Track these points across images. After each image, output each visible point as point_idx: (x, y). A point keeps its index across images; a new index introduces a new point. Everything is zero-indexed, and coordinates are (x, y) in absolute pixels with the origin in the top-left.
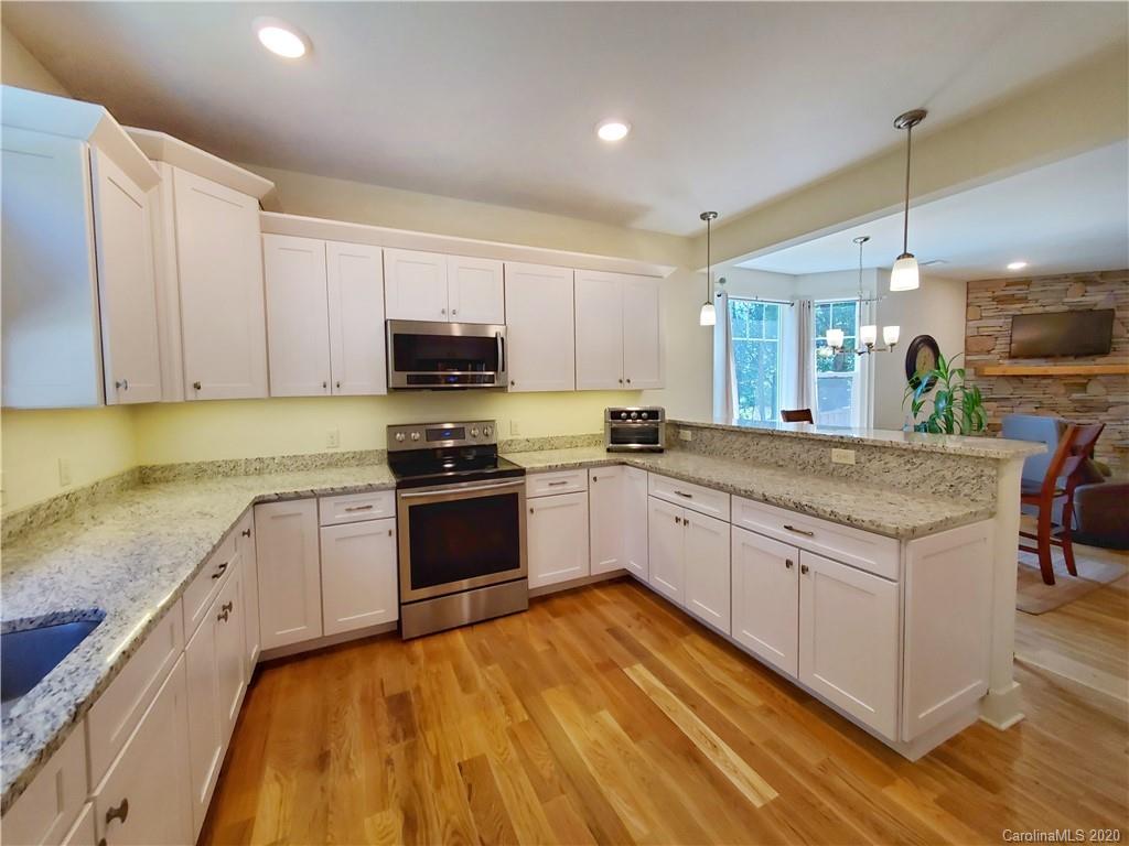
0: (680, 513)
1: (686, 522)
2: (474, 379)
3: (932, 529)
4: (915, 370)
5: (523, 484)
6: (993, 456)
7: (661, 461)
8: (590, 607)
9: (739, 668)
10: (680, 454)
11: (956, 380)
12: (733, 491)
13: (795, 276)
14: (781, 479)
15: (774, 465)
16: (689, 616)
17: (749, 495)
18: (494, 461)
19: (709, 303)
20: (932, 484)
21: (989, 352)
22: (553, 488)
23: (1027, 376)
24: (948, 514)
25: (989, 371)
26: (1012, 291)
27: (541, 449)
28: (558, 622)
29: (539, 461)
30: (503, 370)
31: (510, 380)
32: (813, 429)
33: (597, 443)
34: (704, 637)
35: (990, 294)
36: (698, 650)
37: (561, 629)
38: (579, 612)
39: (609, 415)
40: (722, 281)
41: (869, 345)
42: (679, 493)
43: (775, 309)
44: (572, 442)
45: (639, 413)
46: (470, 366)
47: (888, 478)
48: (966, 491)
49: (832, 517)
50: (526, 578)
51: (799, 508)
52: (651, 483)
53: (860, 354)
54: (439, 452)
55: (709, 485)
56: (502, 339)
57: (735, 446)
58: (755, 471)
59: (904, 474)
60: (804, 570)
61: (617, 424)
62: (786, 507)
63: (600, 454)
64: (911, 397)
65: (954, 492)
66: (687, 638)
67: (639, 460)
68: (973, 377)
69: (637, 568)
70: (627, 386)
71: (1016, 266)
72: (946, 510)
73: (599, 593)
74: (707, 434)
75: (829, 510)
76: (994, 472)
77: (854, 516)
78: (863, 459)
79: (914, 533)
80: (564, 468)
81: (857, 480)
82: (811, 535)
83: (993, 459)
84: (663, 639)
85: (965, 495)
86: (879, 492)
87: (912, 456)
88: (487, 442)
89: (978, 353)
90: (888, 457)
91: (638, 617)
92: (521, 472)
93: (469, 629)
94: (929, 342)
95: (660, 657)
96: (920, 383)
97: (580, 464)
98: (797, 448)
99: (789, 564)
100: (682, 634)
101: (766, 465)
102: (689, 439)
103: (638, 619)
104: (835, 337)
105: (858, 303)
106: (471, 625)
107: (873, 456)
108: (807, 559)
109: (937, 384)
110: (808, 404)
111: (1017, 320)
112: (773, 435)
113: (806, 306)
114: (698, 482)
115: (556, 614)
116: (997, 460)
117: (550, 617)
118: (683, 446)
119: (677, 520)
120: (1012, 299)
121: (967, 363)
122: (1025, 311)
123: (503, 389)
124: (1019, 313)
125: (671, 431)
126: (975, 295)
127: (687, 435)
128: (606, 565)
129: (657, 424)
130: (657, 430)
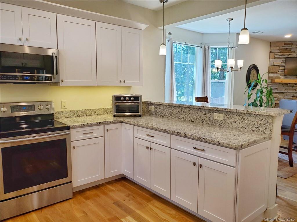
0: (148, 144)
1: (151, 149)
2: (38, 78)
3: (249, 145)
4: (250, 79)
5: (69, 134)
6: (271, 115)
7: (140, 121)
8: (105, 194)
9: (173, 212)
10: (149, 117)
11: (264, 84)
12: (172, 133)
13: (203, 34)
14: (192, 127)
15: (190, 121)
16: (152, 193)
17: (178, 134)
18: (52, 123)
19: (163, 44)
20: (251, 127)
21: (277, 73)
22: (85, 136)
23: (290, 83)
24: (255, 139)
25: (277, 81)
26: (286, 47)
27: (78, 116)
28: (88, 202)
29: (78, 122)
30: (57, 74)
31: (61, 79)
32: (207, 105)
33: (109, 113)
34: (158, 201)
35: (278, 48)
36: (156, 207)
37: (91, 205)
38: (99, 196)
39: (114, 98)
40: (170, 34)
41: (232, 68)
42: (148, 135)
43: (194, 49)
44: (96, 112)
45: (130, 97)
46: (36, 71)
47: (235, 125)
48: (262, 130)
49: (212, 142)
50: (71, 182)
51: (199, 139)
52: (135, 131)
53: (228, 71)
54: (18, 119)
55: (161, 131)
56: (56, 57)
57: (174, 113)
58: (182, 124)
59: (241, 124)
60: (201, 166)
61: (119, 103)
62: (194, 139)
63: (110, 118)
64: (247, 92)
65: (258, 130)
66: (152, 202)
67: (130, 120)
68: (271, 83)
69: (128, 173)
70: (124, 84)
71: (288, 36)
72: (254, 137)
73: (109, 186)
74: (161, 107)
75: (211, 139)
76: (271, 122)
77: (220, 141)
78: (226, 118)
79: (242, 147)
80: (91, 125)
81: (223, 127)
82: (203, 150)
83: (271, 116)
84: (140, 204)
85: (262, 131)
86: (231, 131)
87: (244, 116)
88: (48, 112)
89: (273, 73)
90: (235, 117)
91: (128, 195)
92: (68, 128)
93: (40, 211)
94: (255, 67)
95: (138, 212)
96: (251, 85)
97: (100, 123)
98: (200, 113)
99: (195, 164)
100: (149, 201)
101: (187, 121)
102: (153, 110)
103: (128, 197)
104: (218, 63)
105: (228, 48)
106: (40, 209)
107: (229, 116)
108: (202, 161)
109: (258, 86)
110: (207, 94)
111: (287, 59)
112: (190, 108)
113: (207, 48)
114: (157, 130)
115: (87, 198)
116: (273, 116)
117: (84, 200)
118: (150, 113)
119: (147, 148)
120: (285, 51)
121: (269, 77)
122: (290, 56)
123: (57, 84)
124: (288, 57)
125: (145, 106)
126: (273, 48)
127: (152, 108)
128: (113, 173)
129: (138, 103)
130: (138, 106)
